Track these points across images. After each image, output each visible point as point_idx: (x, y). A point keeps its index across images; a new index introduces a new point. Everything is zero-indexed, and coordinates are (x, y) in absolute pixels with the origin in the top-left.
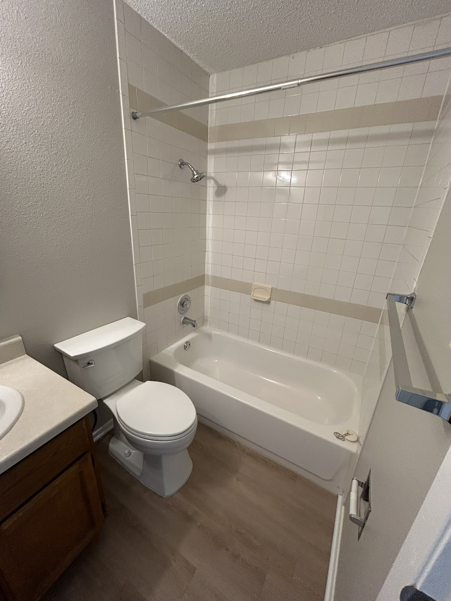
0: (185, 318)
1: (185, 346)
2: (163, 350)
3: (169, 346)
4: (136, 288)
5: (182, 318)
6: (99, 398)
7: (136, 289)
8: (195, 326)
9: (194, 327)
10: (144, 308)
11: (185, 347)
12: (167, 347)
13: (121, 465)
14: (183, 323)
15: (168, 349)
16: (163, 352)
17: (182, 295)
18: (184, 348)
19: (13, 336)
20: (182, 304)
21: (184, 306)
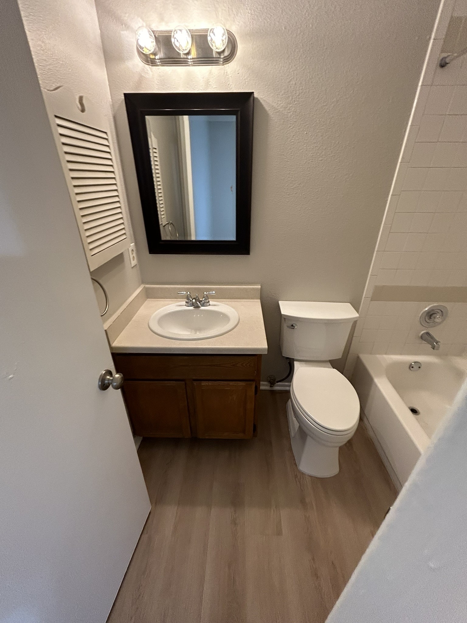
0: (428, 333)
1: (411, 364)
2: (379, 354)
3: (388, 354)
4: (369, 276)
5: (423, 332)
6: (293, 358)
7: (369, 278)
8: (435, 349)
9: (433, 349)
10: (371, 300)
11: (411, 367)
12: (386, 354)
13: (287, 418)
14: (422, 337)
15: (385, 356)
16: (378, 356)
17: (433, 304)
18: (408, 367)
19: (256, 284)
20: (430, 315)
21: (432, 317)
